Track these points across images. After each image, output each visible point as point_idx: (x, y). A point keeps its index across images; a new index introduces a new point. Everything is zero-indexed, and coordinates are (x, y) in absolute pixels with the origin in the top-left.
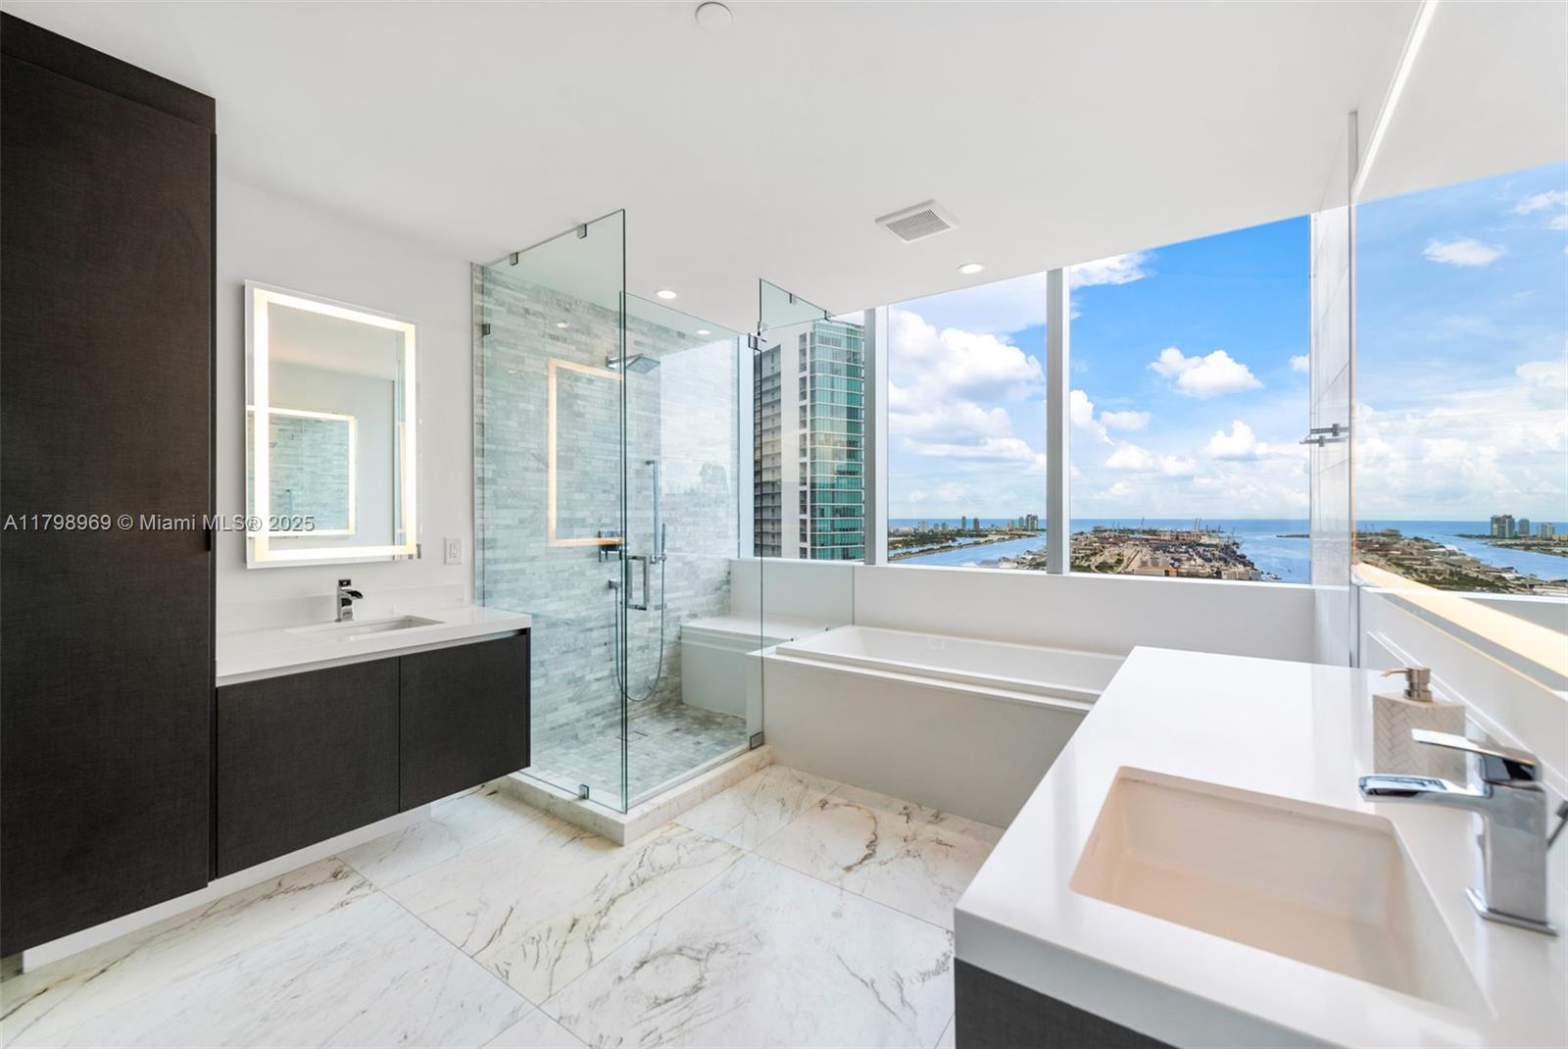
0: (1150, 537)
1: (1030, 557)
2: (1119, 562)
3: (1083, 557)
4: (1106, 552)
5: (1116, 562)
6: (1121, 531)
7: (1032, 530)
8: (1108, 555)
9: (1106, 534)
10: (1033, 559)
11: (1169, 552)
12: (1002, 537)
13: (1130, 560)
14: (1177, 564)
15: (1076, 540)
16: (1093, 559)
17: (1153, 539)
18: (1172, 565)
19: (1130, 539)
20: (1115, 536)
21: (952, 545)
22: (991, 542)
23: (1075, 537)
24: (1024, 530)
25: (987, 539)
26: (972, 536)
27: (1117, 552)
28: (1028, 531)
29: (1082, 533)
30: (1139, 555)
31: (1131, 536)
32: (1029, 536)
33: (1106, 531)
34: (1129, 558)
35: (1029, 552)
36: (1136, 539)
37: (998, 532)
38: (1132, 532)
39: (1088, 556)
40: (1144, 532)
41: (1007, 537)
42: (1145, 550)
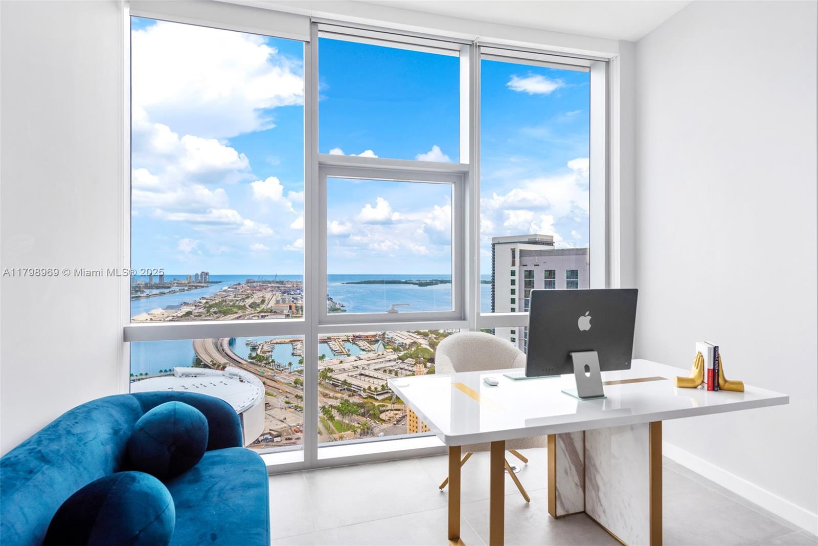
0: (280, 285)
1: (204, 301)
2: (263, 302)
3: (240, 300)
4: (255, 296)
5: (261, 302)
6: (263, 282)
7: (205, 283)
8: (256, 298)
9: (255, 284)
10: (206, 303)
11: (291, 294)
12: (183, 288)
13: (270, 300)
14: (295, 301)
15: (236, 288)
16: (247, 301)
17: (282, 287)
18: (293, 301)
19: (269, 287)
20: (260, 285)
21: (142, 295)
22: (174, 292)
23: (235, 286)
24: (200, 282)
25: (171, 290)
26: (158, 288)
27: (262, 296)
28: (202, 283)
29: (239, 284)
30: (274, 297)
31: (270, 285)
32: (203, 287)
33: (254, 282)
34: (269, 299)
35: (203, 298)
36: (272, 287)
37: (179, 284)
38: (270, 283)
39: (243, 299)
40: (277, 282)
41: (186, 288)
42: (277, 293)
